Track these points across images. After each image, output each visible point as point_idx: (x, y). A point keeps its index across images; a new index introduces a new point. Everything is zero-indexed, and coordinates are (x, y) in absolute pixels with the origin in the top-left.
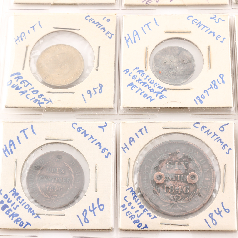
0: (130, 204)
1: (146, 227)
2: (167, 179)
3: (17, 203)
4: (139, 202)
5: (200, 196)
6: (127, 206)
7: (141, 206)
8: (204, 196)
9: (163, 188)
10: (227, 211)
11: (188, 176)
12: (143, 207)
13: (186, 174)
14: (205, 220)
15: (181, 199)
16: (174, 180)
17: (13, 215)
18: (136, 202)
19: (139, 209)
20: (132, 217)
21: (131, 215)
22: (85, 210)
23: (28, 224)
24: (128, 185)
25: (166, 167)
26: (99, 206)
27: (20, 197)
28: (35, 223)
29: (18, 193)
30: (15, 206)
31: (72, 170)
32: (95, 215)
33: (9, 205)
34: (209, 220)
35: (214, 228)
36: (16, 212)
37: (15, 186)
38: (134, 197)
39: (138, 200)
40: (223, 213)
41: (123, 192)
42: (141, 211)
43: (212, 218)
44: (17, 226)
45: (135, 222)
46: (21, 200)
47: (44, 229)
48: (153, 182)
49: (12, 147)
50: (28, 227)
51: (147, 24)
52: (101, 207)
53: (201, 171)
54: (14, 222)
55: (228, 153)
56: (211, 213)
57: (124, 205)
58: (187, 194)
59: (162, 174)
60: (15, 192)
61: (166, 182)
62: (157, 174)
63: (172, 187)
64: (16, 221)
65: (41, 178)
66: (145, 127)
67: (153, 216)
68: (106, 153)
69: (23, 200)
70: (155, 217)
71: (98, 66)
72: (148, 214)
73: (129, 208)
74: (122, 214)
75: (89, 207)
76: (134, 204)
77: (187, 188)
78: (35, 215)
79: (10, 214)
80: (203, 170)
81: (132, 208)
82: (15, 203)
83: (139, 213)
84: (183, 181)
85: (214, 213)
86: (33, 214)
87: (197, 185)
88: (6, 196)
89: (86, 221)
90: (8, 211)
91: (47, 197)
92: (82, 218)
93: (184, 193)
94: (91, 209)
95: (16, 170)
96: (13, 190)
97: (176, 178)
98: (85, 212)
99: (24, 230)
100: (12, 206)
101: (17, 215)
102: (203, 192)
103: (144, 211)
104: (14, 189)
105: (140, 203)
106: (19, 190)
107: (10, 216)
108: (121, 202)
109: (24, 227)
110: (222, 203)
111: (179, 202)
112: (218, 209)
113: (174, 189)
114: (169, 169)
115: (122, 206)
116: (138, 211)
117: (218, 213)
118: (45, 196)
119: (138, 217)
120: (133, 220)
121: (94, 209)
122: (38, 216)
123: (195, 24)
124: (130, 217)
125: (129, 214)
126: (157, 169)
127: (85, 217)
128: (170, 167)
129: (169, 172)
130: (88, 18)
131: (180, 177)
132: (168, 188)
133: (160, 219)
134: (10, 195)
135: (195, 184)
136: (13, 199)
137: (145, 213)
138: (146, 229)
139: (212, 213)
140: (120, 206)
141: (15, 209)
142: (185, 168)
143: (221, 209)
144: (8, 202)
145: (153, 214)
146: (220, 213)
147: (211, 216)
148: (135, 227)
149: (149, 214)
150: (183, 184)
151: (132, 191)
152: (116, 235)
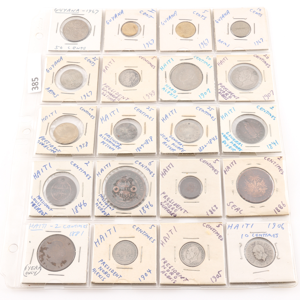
0: (100, 203)
1: (109, 214)
2: (120, 190)
3: (41, 203)
4: (105, 201)
5: (138, 198)
6: (99, 204)
7: (106, 203)
8: (139, 199)
9: (118, 195)
10: (152, 206)
11: (131, 188)
12: (107, 204)
13: (130, 187)
14: (140, 210)
15: (128, 200)
16: (124, 190)
17: (38, 209)
18: (104, 201)
19: (105, 205)
20: (101, 209)
21: (100, 208)
22: (77, 206)
23: (46, 213)
24: (99, 193)
25: (120, 184)
26: (84, 204)
27: (42, 200)
28: (50, 213)
29: (41, 198)
30: (39, 204)
31: (70, 186)
32: (82, 209)
33: (36, 204)
34: (142, 211)
35: (144, 214)
36: (40, 207)
37: (40, 194)
38: (102, 199)
39: (105, 200)
40: (150, 207)
41: (97, 196)
42: (106, 206)
43: (143, 209)
44: (40, 215)
45: (103, 212)
46: (42, 201)
47: (54, 216)
48: (113, 191)
49: (39, 174)
50: (46, 215)
51: (113, 112)
52: (85, 204)
53: (138, 186)
54: (39, 212)
55: (153, 176)
57: (97, 203)
58: (131, 198)
59: (118, 187)
60: (39, 197)
61: (120, 191)
62: (115, 187)
63: (123, 194)
64: (40, 212)
65: (54, 190)
66: (109, 163)
67: (112, 209)
68: (88, 177)
69: (44, 201)
70: (113, 209)
71: (86, 133)
72: (109, 208)
73: (100, 205)
74: (96, 208)
75: (79, 204)
76: (102, 203)
77: (130, 194)
78: (50, 209)
79: (36, 208)
80: (139, 185)
81: (101, 205)
82: (39, 203)
83: (105, 207)
84: (129, 191)
85: (145, 207)
86: (49, 209)
87: (136, 193)
88: (35, 199)
89: (77, 212)
90: (35, 207)
91: (57, 199)
92: (75, 210)
93: (129, 197)
94: (80, 205)
95: (40, 186)
96: (38, 196)
97: (125, 189)
98: (76, 207)
99: (44, 217)
100: (38, 204)
101: (40, 209)
102: (140, 196)
103: (108, 206)
104: (39, 196)
105: (106, 202)
106: (42, 196)
107: (36, 210)
108: (96, 202)
109: (44, 215)
110: (149, 202)
111: (126, 201)
113: (124, 195)
114: (121, 185)
115: (96, 204)
116: (104, 206)
117: (147, 207)
118: (55, 199)
119: (104, 209)
120: (102, 211)
121: (81, 205)
122: (51, 210)
123: (138, 111)
126: (115, 185)
127: (76, 210)
128: (122, 183)
129: (122, 186)
130: (82, 109)
131: (127, 189)
132: (120, 195)
133: (116, 210)
134: (37, 199)
135: (135, 192)
136: (38, 201)
137: (108, 207)
138: (108, 215)
139: (144, 207)
140: (95, 204)
141: (39, 206)
142: (130, 184)
143: (148, 205)
144: (36, 202)
145: (112, 208)
146: (148, 207)
147: (143, 208)
148: (103, 214)
149: (110, 208)
150: (128, 192)
151: (101, 196)
152: (93, 219)
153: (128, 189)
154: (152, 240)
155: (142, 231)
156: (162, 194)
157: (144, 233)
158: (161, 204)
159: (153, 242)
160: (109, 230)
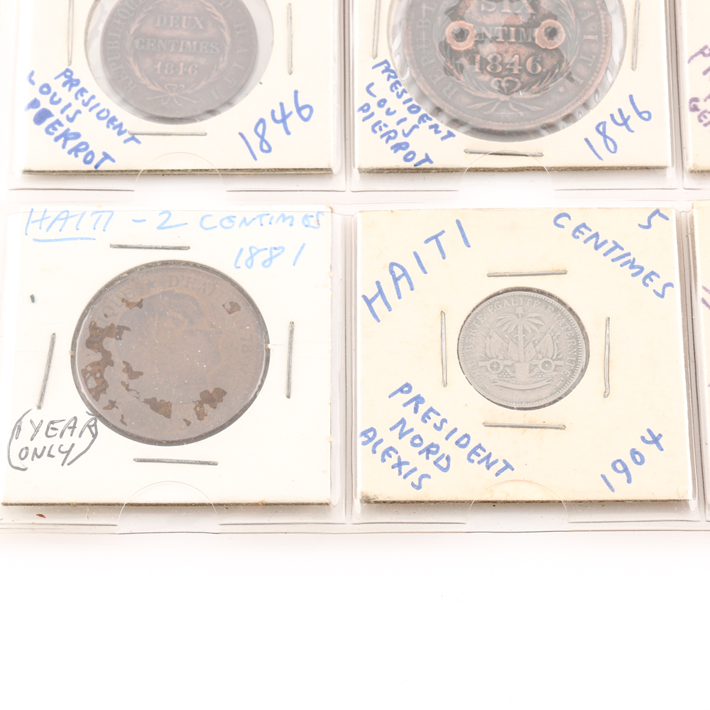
0: (382, 103)
1: (427, 159)
2: (481, 39)
3: (77, 105)
4: (406, 97)
5: (572, 80)
6: (374, 108)
7: (413, 106)
8: (581, 82)
9: (472, 62)
10: (646, 116)
11: (537, 31)
12: (419, 109)
13: (532, 24)
14: (587, 140)
15: (522, 88)
16: (501, 39)
17: (66, 136)
18: (399, 96)
19: (406, 114)
20: (388, 136)
21: (385, 130)
22: (262, 121)
23: (106, 156)
24: (375, 57)
25: (479, 7)
26: (299, 110)
27: (83, 91)
28: (126, 157)
29: (78, 82)
30: (70, 112)
31: (223, 21)
32: (288, 133)
33: (55, 110)
34: (597, 140)
35: (609, 160)
36: (73, 127)
37: (70, 63)
38: (393, 86)
39: (404, 91)
40: (634, 121)
41: (363, 72)
42: (413, 119)
43: (603, 134)
44: (77, 163)
45: (397, 147)
46: (86, 97)
47: (149, 171)
48: (445, 46)
50: (106, 166)
52: (304, 111)
53: (573, 17)
54: (70, 152)
56: (602, 123)
57: (368, 105)
58: (539, 78)
59: (467, 25)
60: (70, 77)
61: (480, 47)
62: (454, 26)
63: (495, 59)
64: (76, 150)
65: (141, 43)
67: (444, 133)
69: (93, 97)
70: (450, 135)
72: (431, 127)
73: (380, 114)
74: (361, 128)
75: (273, 112)
76: (394, 102)
77: (535, 61)
78: (127, 136)
79: (57, 133)
80: (577, 15)
81: (388, 113)
82: (69, 105)
83: (406, 126)
84: (526, 44)
85: (610, 124)
86: (120, 133)
87: (563, 52)
88: (45, 89)
89: (265, 147)
90: (52, 126)
91: (158, 89)
92: (255, 141)
93: (529, 74)
94: (279, 116)
95: (71, 20)
96: (64, 74)
97: (506, 36)
98: (261, 126)
99: (97, 173)
100: (62, 112)
101: (77, 135)
102: (581, 70)
103: (422, 119)
104: (68, 70)
105: (410, 100)
106: (80, 72)
107: (57, 139)
108: (360, 98)
109: (96, 167)
110: (631, 97)
111: (515, 95)
112: (620, 111)
113: (501, 63)
114: (485, 13)
115: (362, 109)
116: (404, 119)
117: (620, 120)
118: (151, 87)
119: (406, 135)
120: (392, 143)
121: (285, 117)
122: (133, 137)
124: (382, 136)
125: (381, 129)
126: (454, 14)
127: (262, 137)
128: (490, 7)
129: (487, 21)
131: (517, 32)
132: (484, 62)
133: (463, 139)
134: (57, 86)
135: (557, 49)
136: (66, 95)
137: (424, 126)
138: (426, 165)
139: (604, 123)
140: (357, 107)
141: (71, 120)
142: (530, 11)
143: (629, 110)
144: (52, 102)
145: (444, 129)
146: (625, 122)
147: (601, 129)
148: (397, 160)
149: (435, 127)
150: (524, 50)
151: (387, 70)
152: (347, 184)
153: (520, 34)
154: (657, 284)
155: (605, 242)
156: (696, 55)
157: (612, 250)
158: (695, 109)
159: (662, 296)
160: (436, 237)
